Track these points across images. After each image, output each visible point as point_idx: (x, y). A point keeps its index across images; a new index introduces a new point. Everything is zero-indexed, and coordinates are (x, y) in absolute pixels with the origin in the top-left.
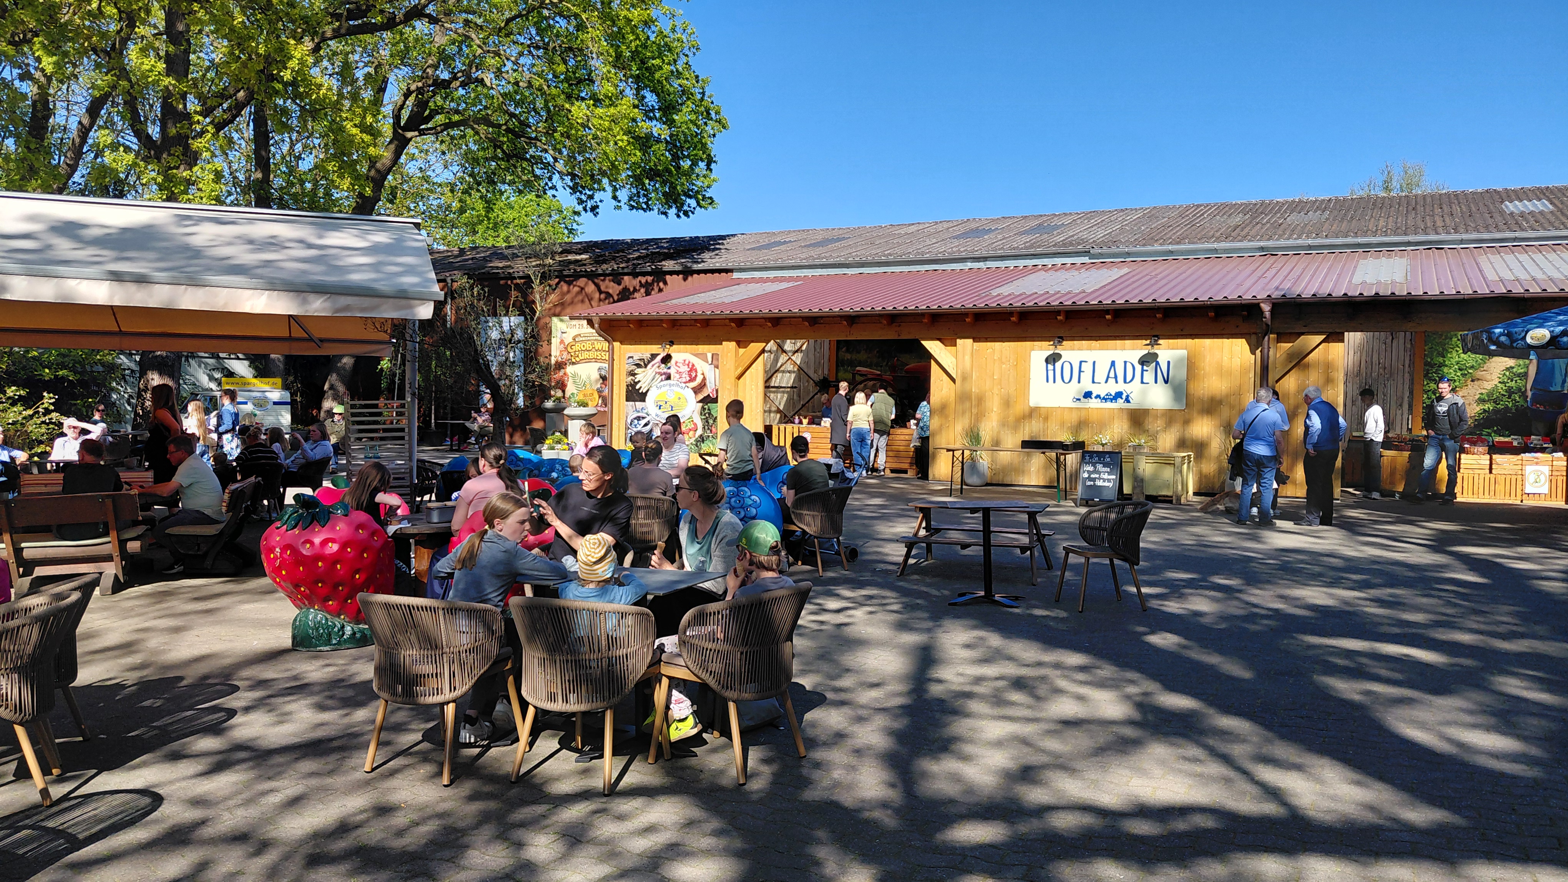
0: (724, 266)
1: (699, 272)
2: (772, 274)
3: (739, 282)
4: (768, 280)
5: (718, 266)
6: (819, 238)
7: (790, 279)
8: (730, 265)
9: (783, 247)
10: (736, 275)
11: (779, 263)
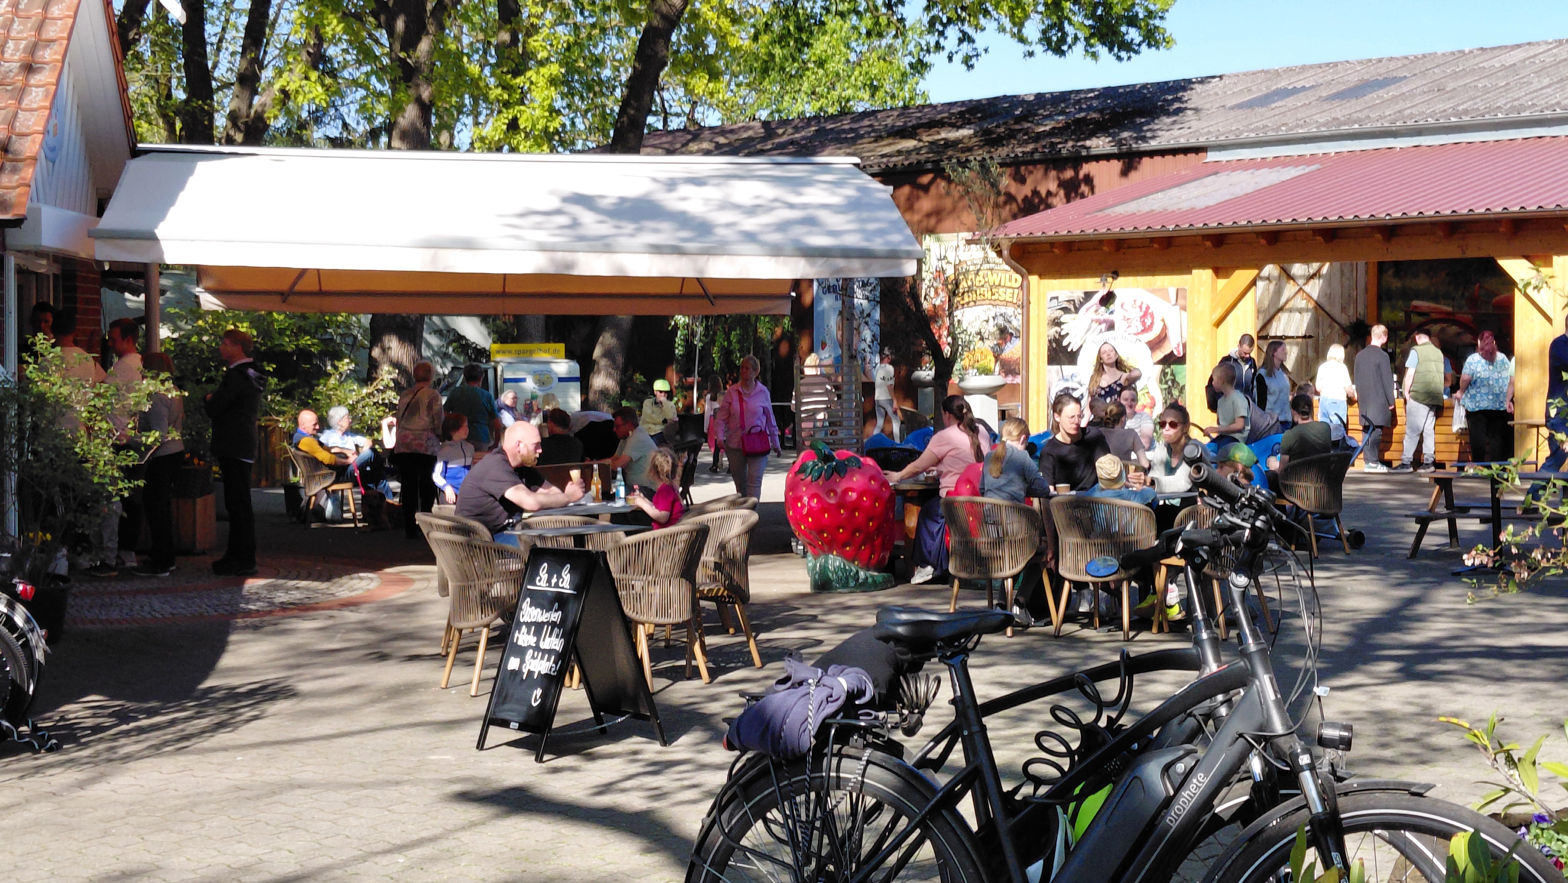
0: (1193, 142)
1: (1152, 154)
2: (1270, 152)
3: (1216, 169)
4: (1263, 163)
5: (1183, 142)
6: (1354, 79)
7: (1301, 160)
8: (1202, 141)
9: (1290, 102)
10: (1212, 156)
11: (1283, 132)
